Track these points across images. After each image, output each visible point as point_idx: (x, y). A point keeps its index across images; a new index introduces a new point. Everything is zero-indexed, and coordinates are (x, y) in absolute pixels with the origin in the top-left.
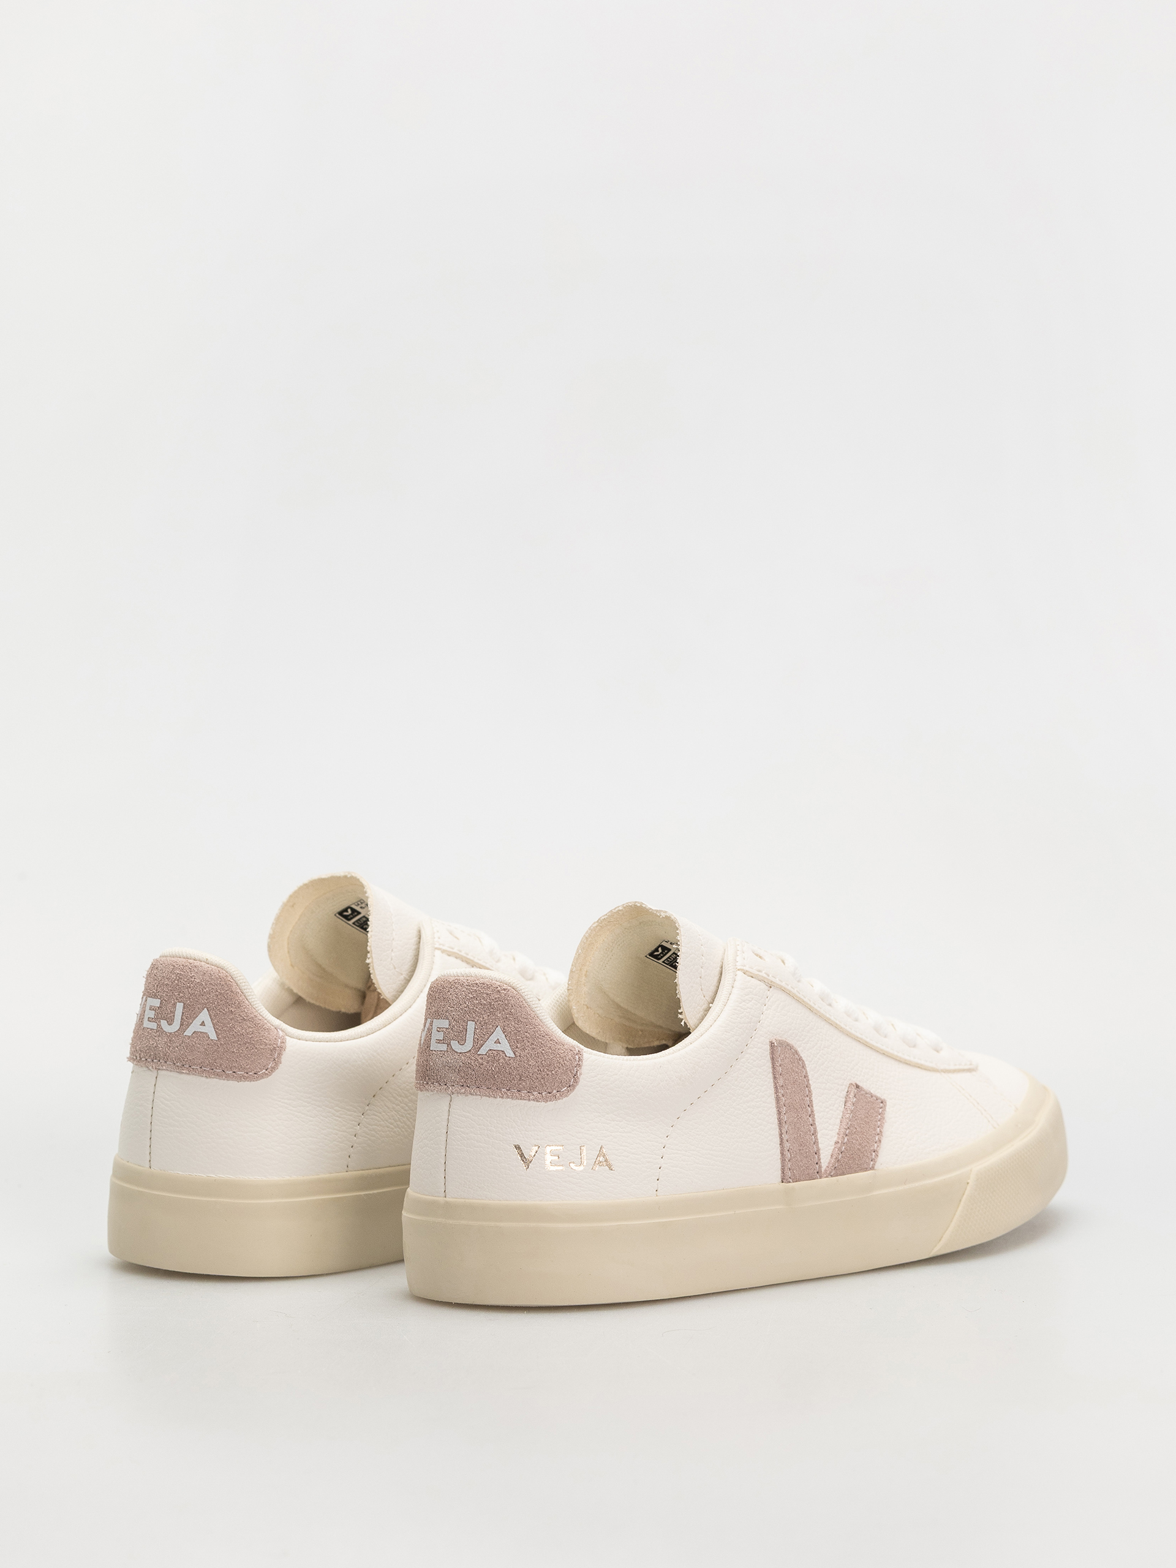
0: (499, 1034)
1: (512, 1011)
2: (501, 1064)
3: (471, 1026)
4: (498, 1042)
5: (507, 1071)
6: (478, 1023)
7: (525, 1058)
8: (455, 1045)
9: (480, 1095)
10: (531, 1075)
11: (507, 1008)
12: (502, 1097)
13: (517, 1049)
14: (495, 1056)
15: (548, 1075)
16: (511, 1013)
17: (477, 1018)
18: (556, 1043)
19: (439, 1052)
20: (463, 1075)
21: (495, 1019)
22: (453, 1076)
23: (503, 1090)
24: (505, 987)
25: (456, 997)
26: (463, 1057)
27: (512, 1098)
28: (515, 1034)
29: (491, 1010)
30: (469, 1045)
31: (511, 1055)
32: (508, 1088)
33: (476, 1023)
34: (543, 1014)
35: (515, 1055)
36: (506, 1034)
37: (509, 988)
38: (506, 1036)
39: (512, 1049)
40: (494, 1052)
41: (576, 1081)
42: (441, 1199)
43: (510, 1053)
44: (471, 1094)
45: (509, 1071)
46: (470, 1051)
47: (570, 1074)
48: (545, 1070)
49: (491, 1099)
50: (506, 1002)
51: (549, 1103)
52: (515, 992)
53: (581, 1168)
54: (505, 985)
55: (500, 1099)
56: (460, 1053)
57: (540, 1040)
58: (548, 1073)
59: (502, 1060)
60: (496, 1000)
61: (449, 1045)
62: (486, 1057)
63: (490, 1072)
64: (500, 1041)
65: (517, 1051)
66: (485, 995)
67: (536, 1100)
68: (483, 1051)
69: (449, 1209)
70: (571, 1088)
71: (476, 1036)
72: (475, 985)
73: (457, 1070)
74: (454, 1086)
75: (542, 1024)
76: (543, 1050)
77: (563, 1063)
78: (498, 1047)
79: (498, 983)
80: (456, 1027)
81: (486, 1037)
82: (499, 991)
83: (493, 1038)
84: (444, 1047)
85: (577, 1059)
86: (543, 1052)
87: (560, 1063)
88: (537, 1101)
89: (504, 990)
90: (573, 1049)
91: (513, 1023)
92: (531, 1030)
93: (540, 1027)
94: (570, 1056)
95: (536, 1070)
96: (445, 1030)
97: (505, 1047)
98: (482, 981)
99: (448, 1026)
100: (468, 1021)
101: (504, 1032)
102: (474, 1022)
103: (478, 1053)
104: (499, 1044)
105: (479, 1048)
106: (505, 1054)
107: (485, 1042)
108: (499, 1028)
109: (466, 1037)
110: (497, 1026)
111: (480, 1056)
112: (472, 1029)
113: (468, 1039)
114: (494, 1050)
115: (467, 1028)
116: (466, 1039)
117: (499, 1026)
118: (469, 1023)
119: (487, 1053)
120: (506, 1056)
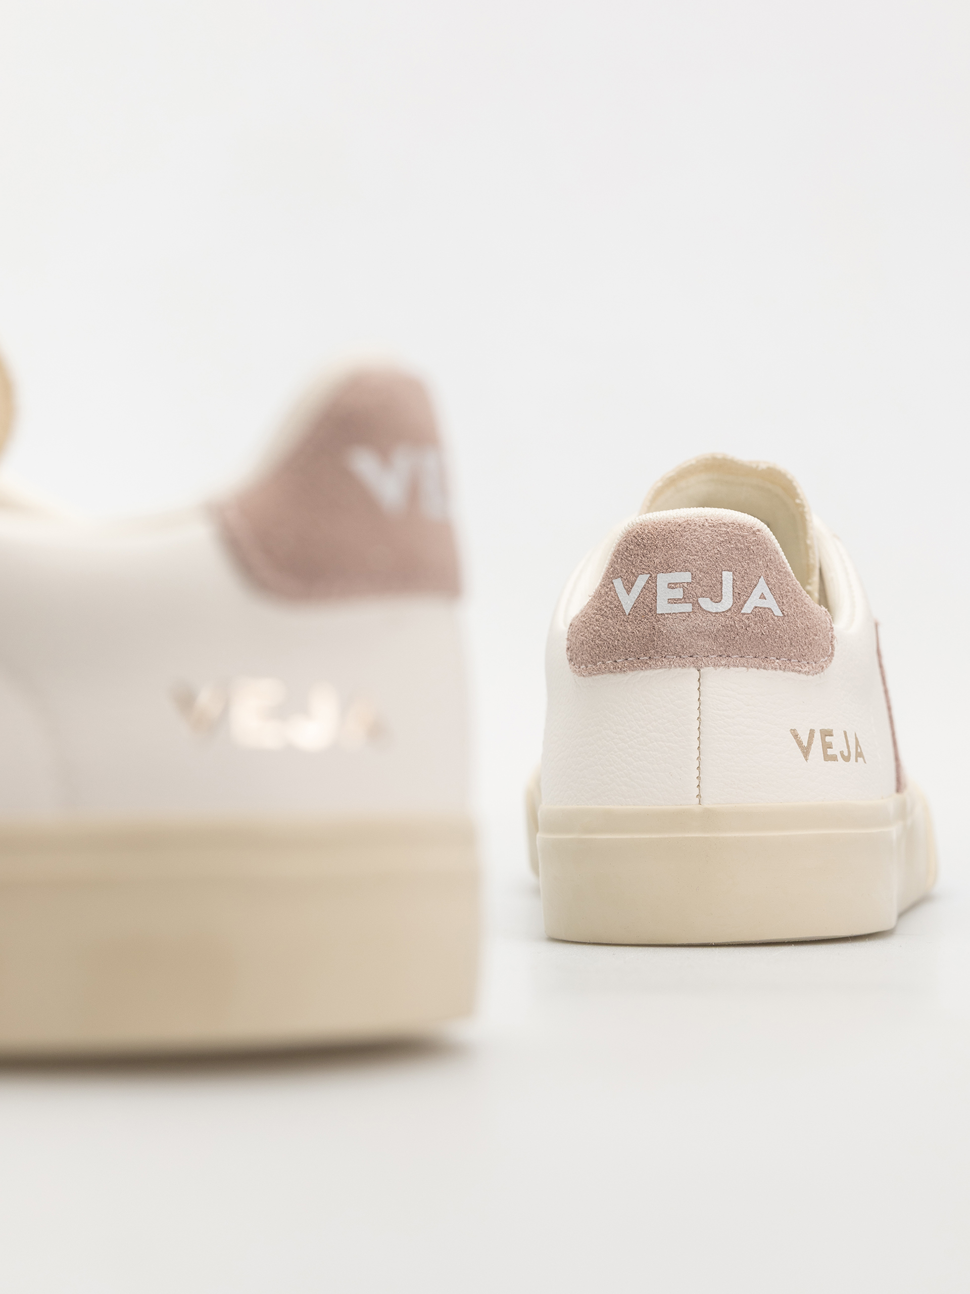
0: (762, 587)
2: (769, 625)
3: (727, 577)
4: (763, 597)
5: (777, 634)
6: (736, 573)
7: (793, 618)
8: (706, 603)
9: (746, 667)
10: (801, 639)
13: (784, 607)
14: (760, 614)
16: (771, 561)
17: (734, 567)
19: (680, 615)
21: (756, 568)
22: (705, 644)
25: (697, 542)
26: (715, 619)
28: (780, 586)
29: (750, 557)
30: (727, 602)
31: (780, 614)
32: (779, 657)
33: (733, 573)
35: (783, 613)
36: (770, 586)
38: (770, 589)
42: (696, 807)
43: (777, 612)
44: (735, 665)
45: (780, 635)
47: (828, 639)
49: (761, 671)
50: (765, 546)
51: (815, 675)
56: (716, 613)
59: (771, 621)
60: (755, 544)
61: (696, 604)
62: (751, 616)
63: (758, 635)
64: (765, 595)
65: (784, 609)
66: (740, 538)
67: (805, 672)
68: (747, 609)
69: (709, 818)
70: (830, 657)
71: (735, 590)
72: (722, 525)
73: (712, 636)
78: (764, 604)
80: (703, 580)
81: (748, 591)
82: (754, 532)
83: (757, 592)
84: (688, 608)
85: (829, 622)
89: (759, 531)
94: (823, 617)
95: (803, 633)
97: (770, 603)
99: (690, 580)
100: (722, 571)
101: (768, 584)
102: (731, 573)
103: (742, 612)
104: (765, 600)
105: (743, 606)
106: (772, 612)
107: (749, 597)
108: (762, 580)
109: (722, 592)
110: (760, 577)
111: (746, 615)
112: (729, 581)
113: (725, 594)
114: (761, 608)
115: (722, 580)
116: (722, 595)
117: (762, 576)
118: (724, 573)
119: (752, 611)
120: (774, 615)
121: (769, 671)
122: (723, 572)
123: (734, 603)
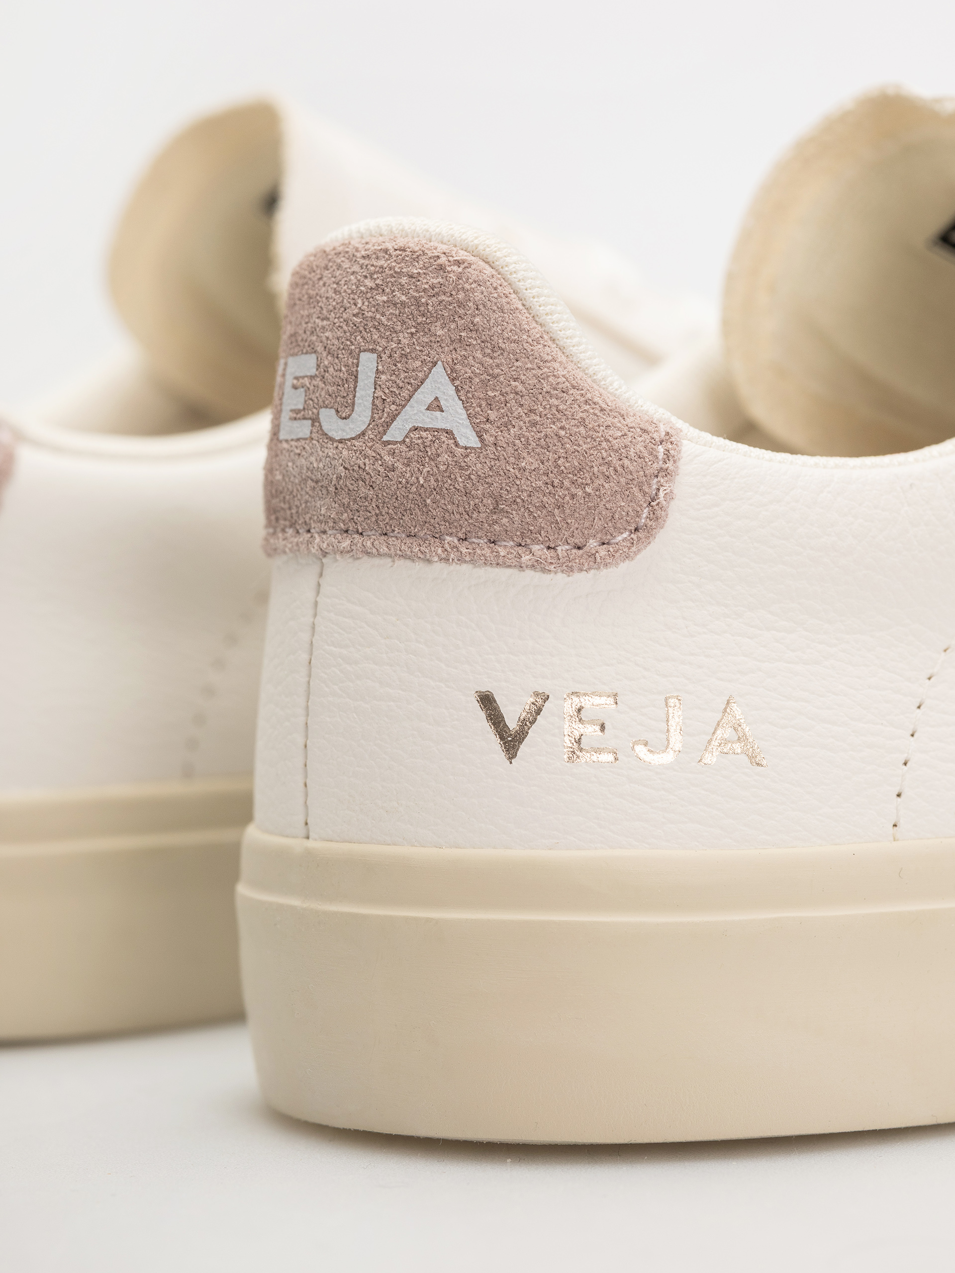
0: (438, 384)
1: (477, 320)
2: (442, 468)
3: (368, 363)
4: (436, 406)
5: (460, 486)
6: (384, 357)
7: (510, 450)
8: (329, 420)
9: (390, 556)
10: (524, 495)
11: (461, 311)
12: (447, 560)
13: (488, 426)
14: (422, 442)
15: (573, 496)
16: (473, 328)
17: (383, 342)
18: (602, 410)
19: (293, 443)
20: (346, 501)
21: (429, 344)
22: (323, 506)
23: (448, 538)
24: (462, 255)
25: (335, 291)
26: (345, 452)
27: (472, 561)
28: (484, 383)
29: (420, 319)
30: (362, 417)
31: (473, 441)
32: (461, 535)
33: (380, 357)
34: (569, 333)
35: (482, 440)
36: (457, 383)
37: (471, 258)
38: (457, 391)
39: (474, 426)
40: (424, 434)
41: (655, 517)
42: (297, 844)
43: (467, 437)
44: (368, 553)
45: (465, 487)
46: (363, 434)
47: (639, 495)
48: (567, 483)
49: (419, 566)
50: (461, 296)
51: (577, 576)
52: (489, 271)
53: (667, 758)
54: (462, 252)
55: (443, 565)
56: (340, 441)
57: (554, 401)
58: (573, 490)
59: (445, 457)
60: (434, 291)
61: (315, 420)
62: (404, 448)
63: (414, 489)
64: (442, 403)
65: (486, 431)
66: (404, 280)
67: (538, 565)
68: (396, 433)
70: (641, 534)
71: (379, 393)
72: (381, 254)
73: (332, 489)
74: (324, 532)
75: (564, 359)
76: (562, 428)
77: (617, 464)
78: (437, 421)
79: (444, 248)
80: (331, 370)
81: (405, 394)
82: (441, 268)
83: (424, 395)
84: (307, 428)
85: (661, 456)
86: (562, 433)
87: (609, 464)
88: (544, 570)
89: (458, 263)
90: (650, 428)
91: (479, 355)
92: (530, 374)
93: (556, 365)
94: (640, 447)
95: (540, 483)
96: (306, 381)
97: (456, 419)
98: (401, 242)
99: (313, 371)
100: (360, 351)
101: (453, 380)
102: (375, 355)
103: (385, 438)
104: (438, 413)
105: (388, 425)
106: (454, 438)
107: (404, 406)
108: (439, 369)
109: (354, 396)
110: (435, 364)
111: (390, 446)
112: (369, 374)
113: (360, 401)
114: (426, 430)
115: (357, 371)
116: (353, 404)
117: (439, 363)
118: (364, 356)
119: (406, 437)
120: (457, 445)
121: (435, 564)
122: (362, 354)
123: (373, 419)
